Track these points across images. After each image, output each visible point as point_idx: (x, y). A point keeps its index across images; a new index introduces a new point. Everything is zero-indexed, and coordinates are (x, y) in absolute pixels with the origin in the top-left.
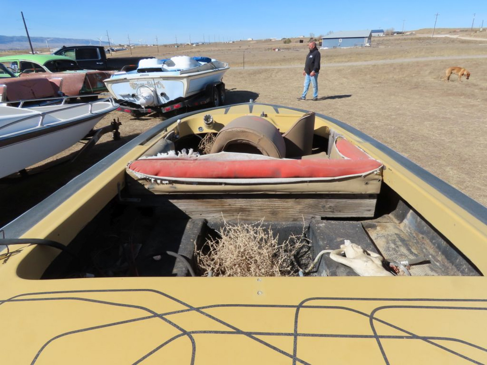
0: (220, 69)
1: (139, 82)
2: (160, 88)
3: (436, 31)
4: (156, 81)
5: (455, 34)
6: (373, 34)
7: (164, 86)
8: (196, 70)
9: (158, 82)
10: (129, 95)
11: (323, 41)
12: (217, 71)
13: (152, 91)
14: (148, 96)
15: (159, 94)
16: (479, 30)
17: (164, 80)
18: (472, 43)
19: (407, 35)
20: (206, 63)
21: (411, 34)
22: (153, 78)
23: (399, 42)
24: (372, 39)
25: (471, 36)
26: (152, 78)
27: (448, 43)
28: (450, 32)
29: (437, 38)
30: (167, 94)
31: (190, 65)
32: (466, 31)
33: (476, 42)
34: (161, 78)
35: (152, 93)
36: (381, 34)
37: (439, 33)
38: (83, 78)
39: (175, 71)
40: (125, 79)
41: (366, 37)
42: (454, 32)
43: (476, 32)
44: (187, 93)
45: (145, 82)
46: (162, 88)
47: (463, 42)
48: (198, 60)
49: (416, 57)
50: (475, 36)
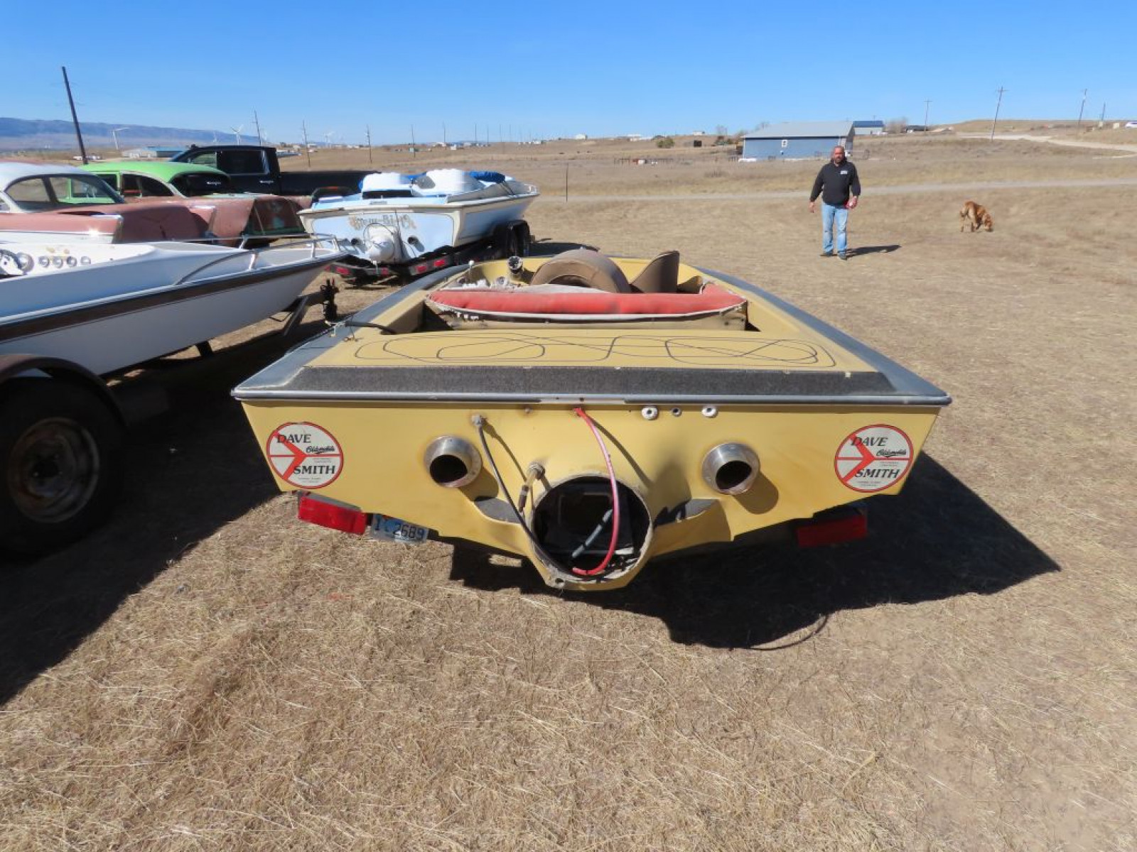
0: (521, 195)
1: (367, 217)
2: (408, 227)
3: (996, 125)
4: (400, 215)
5: (1043, 135)
6: (858, 131)
7: (416, 224)
8: (475, 195)
9: (405, 217)
10: (346, 240)
11: (744, 144)
12: (514, 199)
13: (392, 234)
14: (385, 243)
15: (405, 239)
16: (1096, 126)
17: (416, 212)
18: (1081, 153)
19: (936, 134)
20: (494, 183)
21: (946, 131)
22: (395, 209)
23: (915, 148)
24: (856, 141)
25: (1078, 138)
26: (392, 209)
27: (1025, 153)
28: (1032, 129)
29: (1001, 142)
30: (421, 240)
31: (465, 186)
32: (1068, 127)
33: (1086, 152)
34: (410, 208)
35: (392, 238)
36: (878, 131)
37: (1006, 131)
38: (249, 209)
39: (435, 196)
40: (341, 209)
41: (842, 137)
42: (1040, 128)
43: (1089, 129)
44: (459, 238)
45: (379, 217)
46: (411, 228)
47: (1059, 151)
48: (479, 178)
49: (944, 183)
50: (1087, 139)
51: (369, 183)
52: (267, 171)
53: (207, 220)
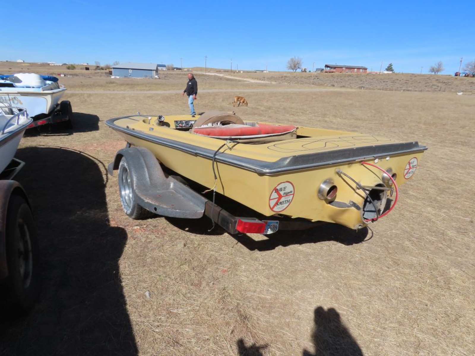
2: (17, 103)
3: (207, 70)
4: (11, 97)
5: (221, 74)
6: (160, 68)
9: (14, 98)
16: (236, 72)
18: (234, 81)
19: (185, 71)
20: (53, 82)
21: (188, 71)
22: (8, 94)
23: (181, 76)
24: (159, 72)
25: (232, 76)
27: (217, 80)
28: (217, 72)
29: (209, 76)
31: (41, 83)
32: (228, 71)
33: (236, 80)
36: (164, 69)
37: (209, 72)
41: (154, 70)
42: (219, 71)
43: (234, 73)
46: (19, 104)
47: (228, 80)
50: (234, 76)
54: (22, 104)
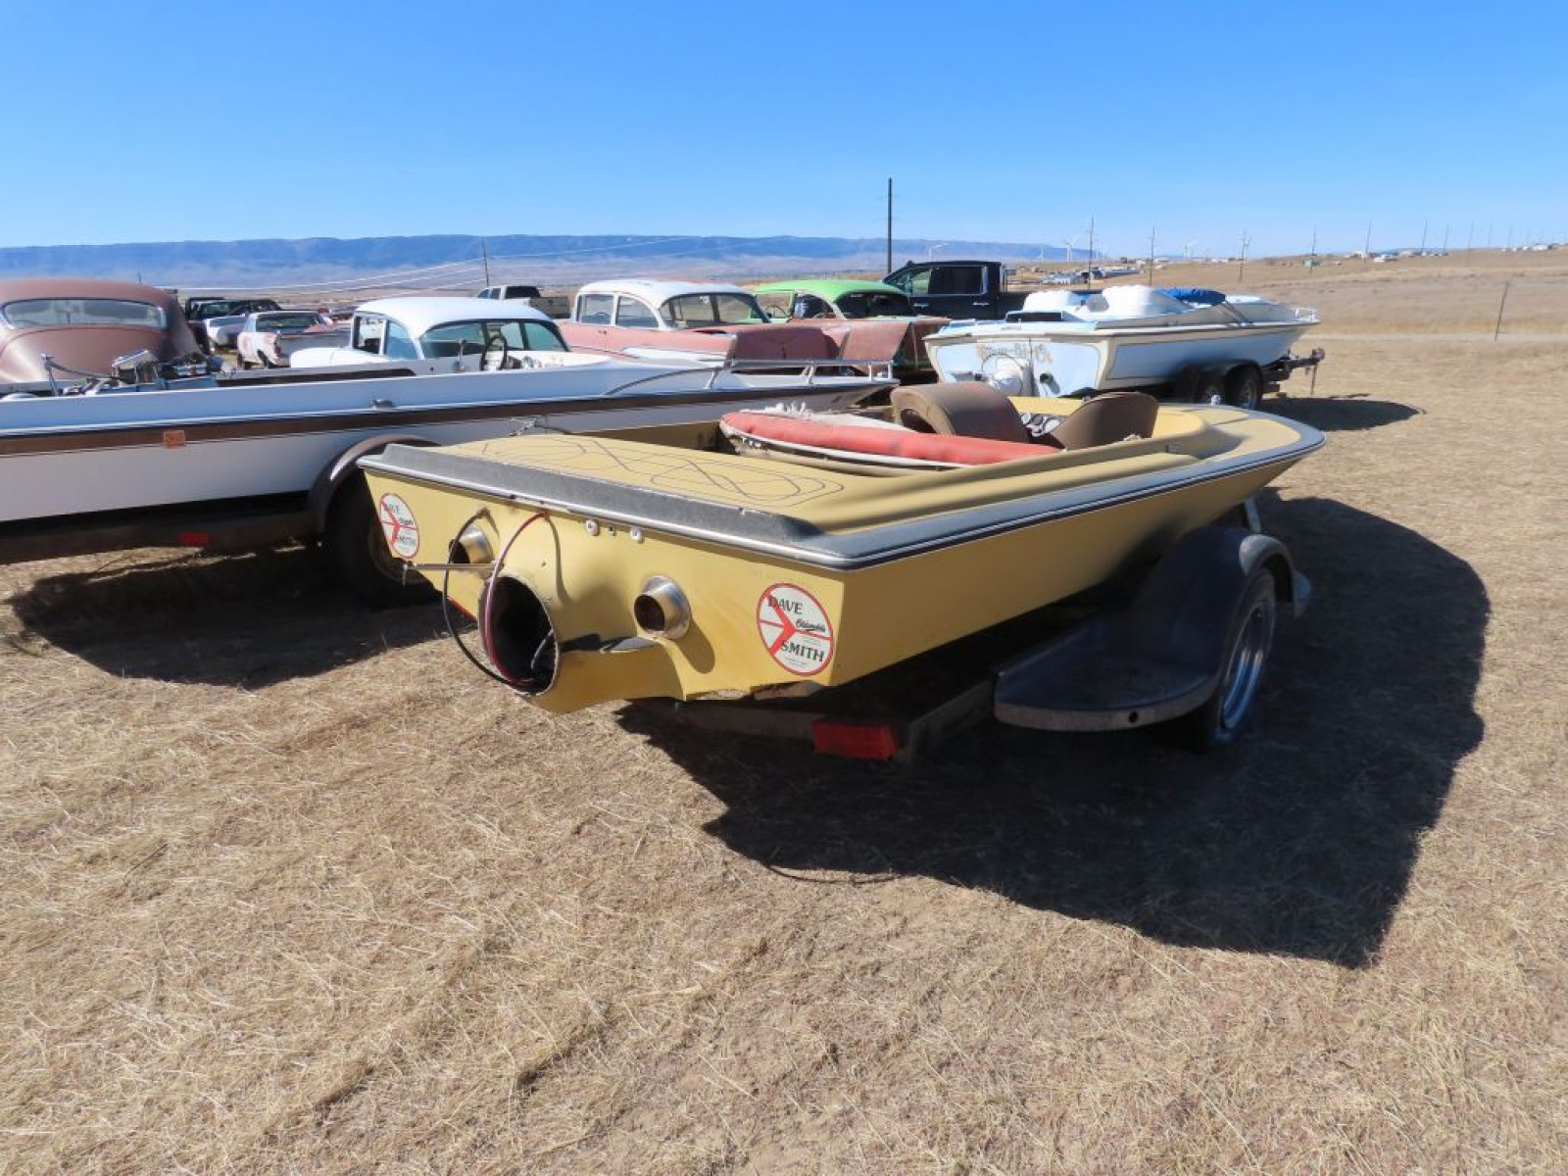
0: (1256, 324)
1: (997, 346)
2: (1043, 361)
4: (1035, 344)
7: (1052, 357)
8: (1160, 322)
9: (1040, 347)
10: (970, 374)
12: (1234, 329)
13: (1022, 368)
14: (1008, 380)
15: (1037, 376)
17: (1053, 341)
20: (1209, 306)
22: (1030, 337)
26: (1027, 336)
30: (1057, 379)
31: (1148, 308)
34: (1047, 335)
35: (1021, 374)
38: (902, 333)
40: (968, 335)
44: (1107, 377)
45: (1009, 345)
46: (1047, 362)
48: (1183, 297)
51: (1032, 305)
52: (985, 291)
53: (839, 343)
54: (1050, 361)
